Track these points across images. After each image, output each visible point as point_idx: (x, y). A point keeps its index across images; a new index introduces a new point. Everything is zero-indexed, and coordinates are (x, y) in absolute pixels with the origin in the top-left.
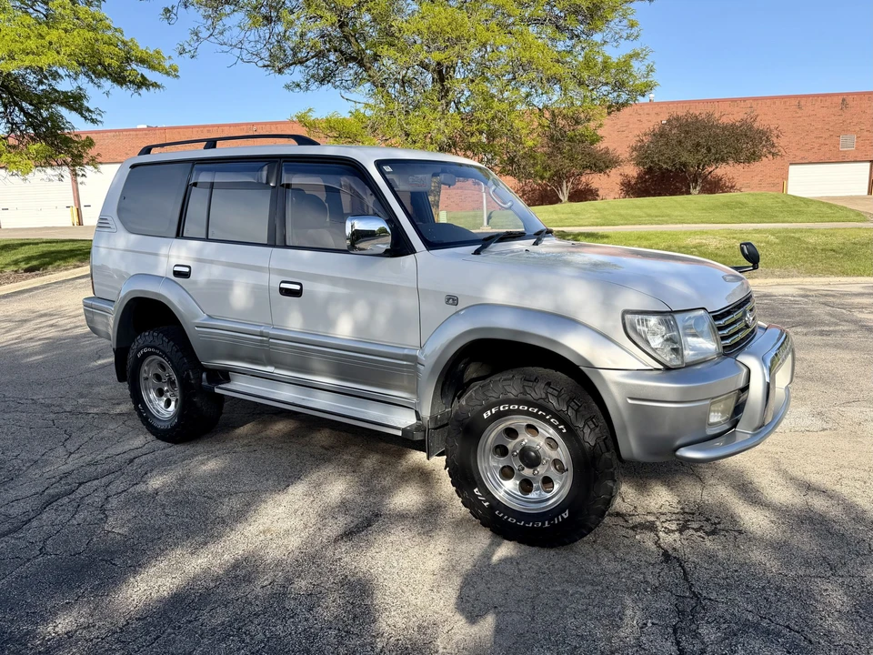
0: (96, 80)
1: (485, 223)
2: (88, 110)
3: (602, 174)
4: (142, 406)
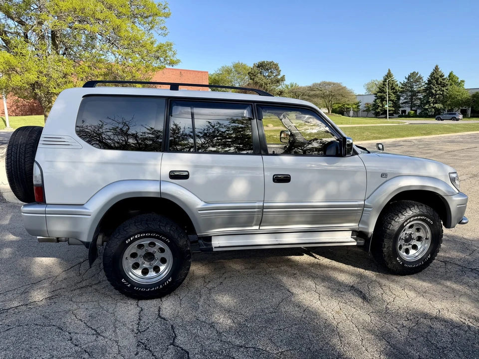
4: (125, 280)
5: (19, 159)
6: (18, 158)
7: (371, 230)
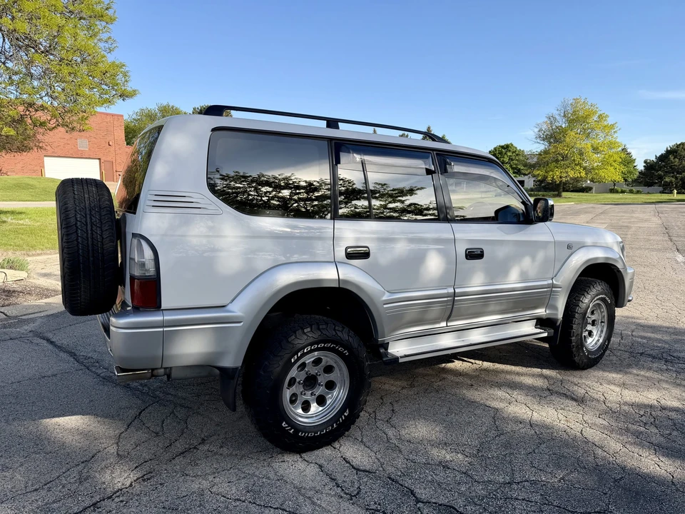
4: (286, 423)
5: (92, 234)
6: (89, 232)
7: (560, 316)
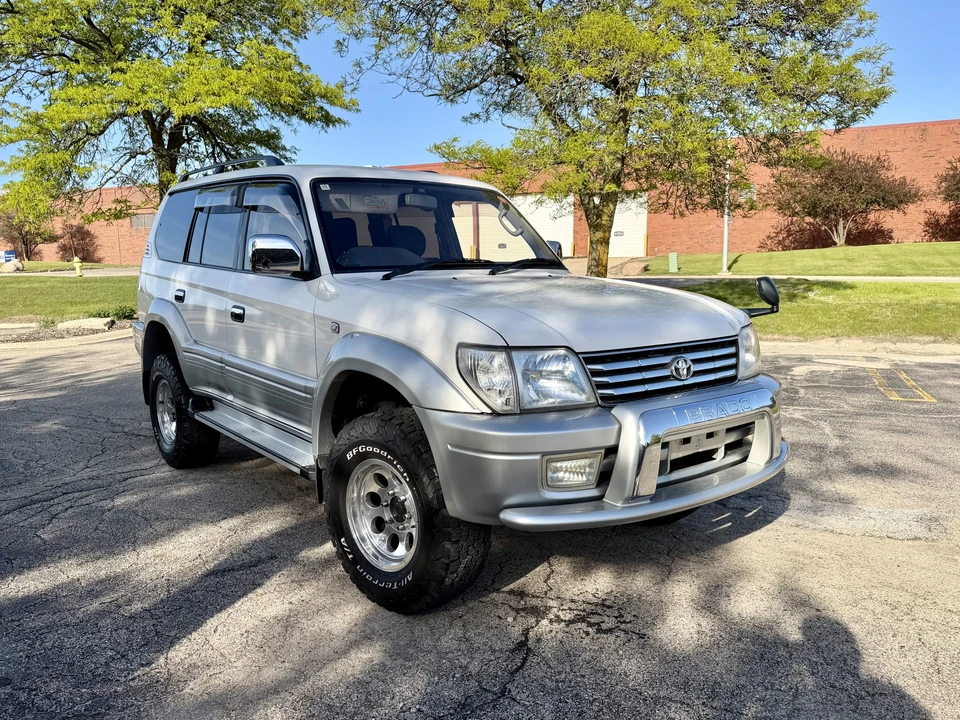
0: (286, 118)
1: (725, 268)
2: (284, 149)
3: (895, 211)
